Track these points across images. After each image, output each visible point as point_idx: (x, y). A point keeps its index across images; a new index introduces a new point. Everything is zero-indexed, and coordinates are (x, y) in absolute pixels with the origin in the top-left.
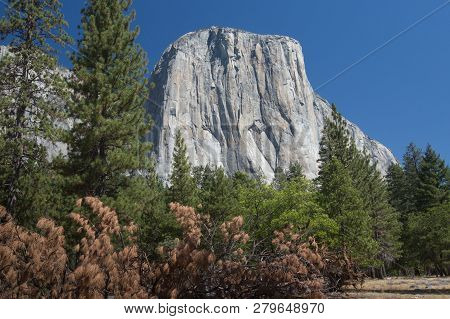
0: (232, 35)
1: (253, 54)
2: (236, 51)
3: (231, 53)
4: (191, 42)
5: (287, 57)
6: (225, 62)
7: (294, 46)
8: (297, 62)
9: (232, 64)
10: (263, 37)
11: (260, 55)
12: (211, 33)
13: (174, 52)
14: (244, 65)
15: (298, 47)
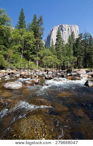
0: (64, 25)
1: (69, 29)
2: (65, 29)
3: (64, 29)
4: (56, 28)
5: (75, 29)
6: (63, 31)
7: (77, 27)
8: (77, 30)
9: (64, 32)
10: (71, 26)
11: (70, 29)
12: (60, 26)
13: (52, 30)
14: (66, 32)
15: (78, 27)
